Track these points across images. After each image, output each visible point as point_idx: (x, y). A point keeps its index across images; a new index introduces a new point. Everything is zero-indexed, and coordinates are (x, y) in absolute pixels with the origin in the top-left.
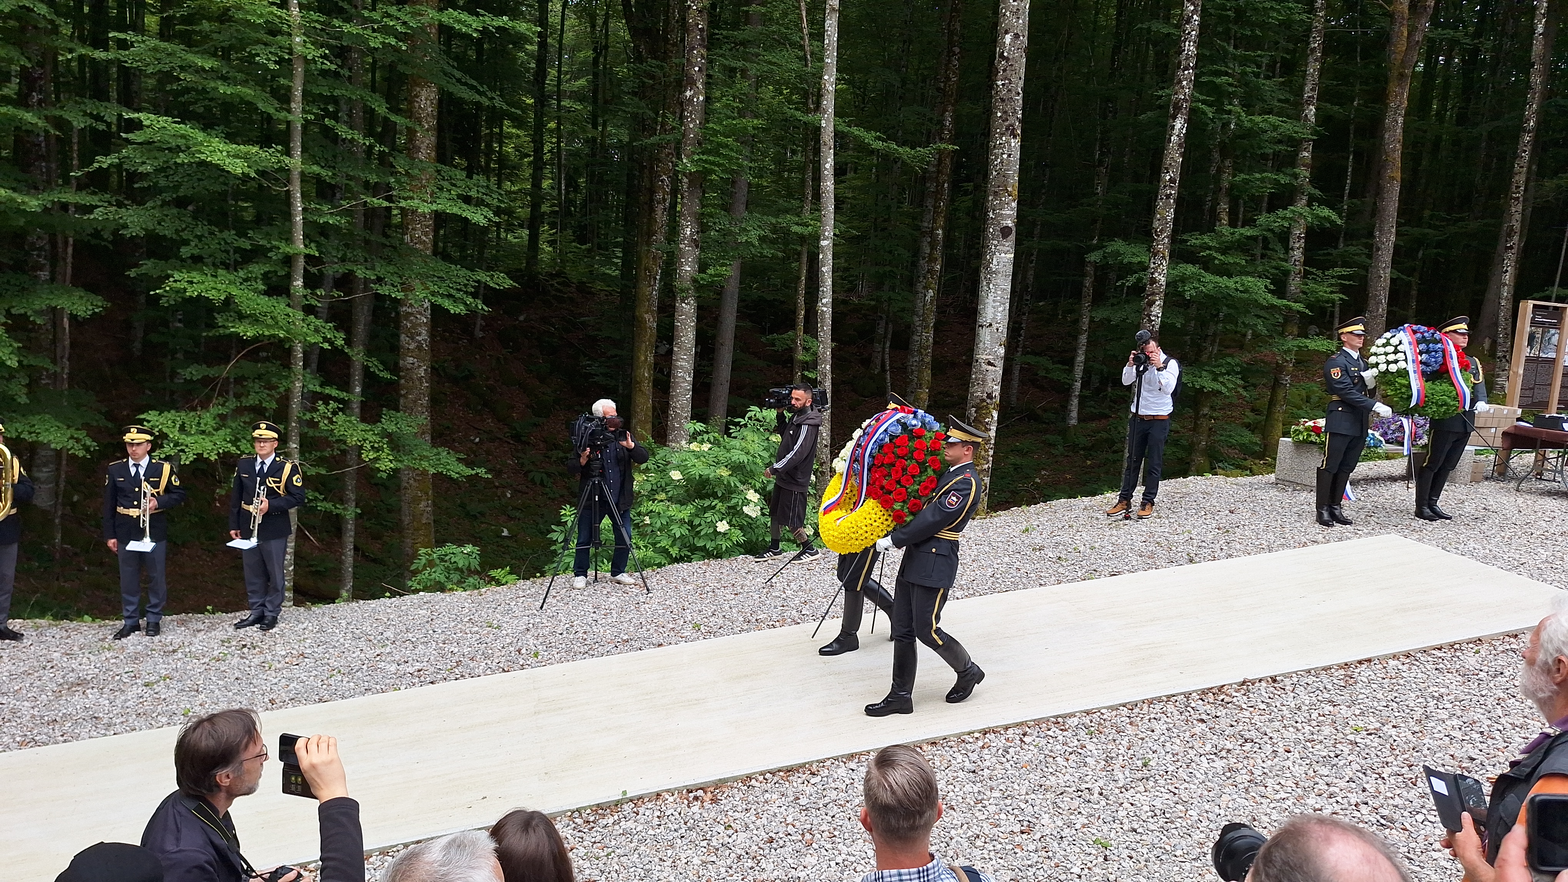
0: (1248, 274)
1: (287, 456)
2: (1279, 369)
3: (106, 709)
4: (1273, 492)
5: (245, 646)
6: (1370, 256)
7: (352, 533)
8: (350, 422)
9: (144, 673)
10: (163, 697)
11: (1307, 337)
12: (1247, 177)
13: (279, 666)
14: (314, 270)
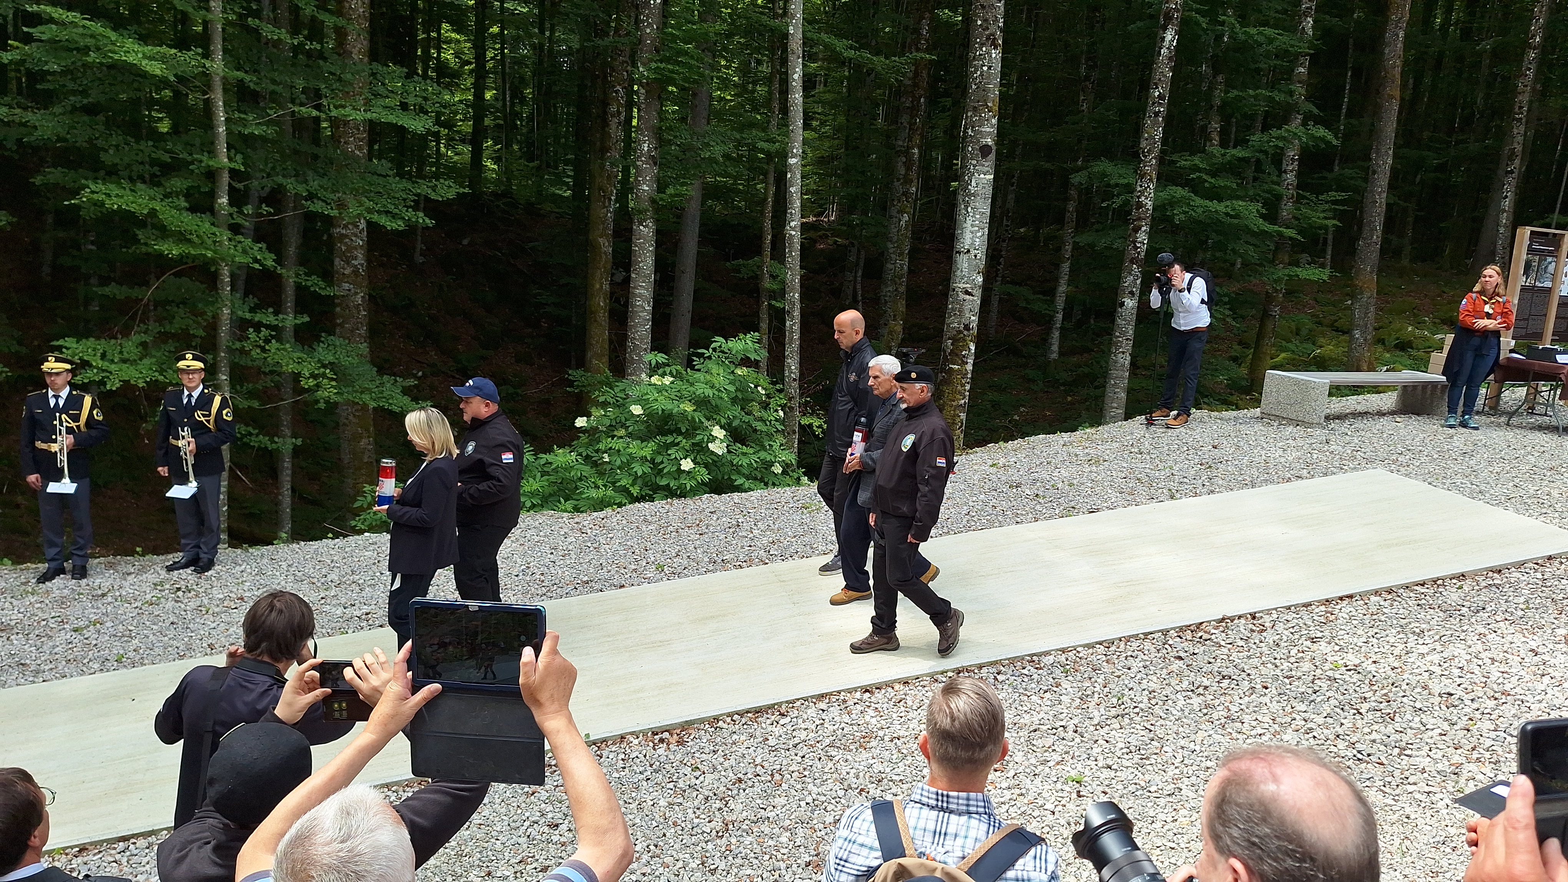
0: (1238, 198)
1: (217, 388)
2: (1269, 298)
3: (33, 655)
4: (1258, 427)
5: (179, 589)
6: (1366, 180)
7: (289, 472)
8: (284, 349)
9: (72, 618)
10: (94, 642)
11: (1298, 266)
12: (1241, 94)
13: (217, 610)
14: (240, 186)
